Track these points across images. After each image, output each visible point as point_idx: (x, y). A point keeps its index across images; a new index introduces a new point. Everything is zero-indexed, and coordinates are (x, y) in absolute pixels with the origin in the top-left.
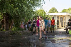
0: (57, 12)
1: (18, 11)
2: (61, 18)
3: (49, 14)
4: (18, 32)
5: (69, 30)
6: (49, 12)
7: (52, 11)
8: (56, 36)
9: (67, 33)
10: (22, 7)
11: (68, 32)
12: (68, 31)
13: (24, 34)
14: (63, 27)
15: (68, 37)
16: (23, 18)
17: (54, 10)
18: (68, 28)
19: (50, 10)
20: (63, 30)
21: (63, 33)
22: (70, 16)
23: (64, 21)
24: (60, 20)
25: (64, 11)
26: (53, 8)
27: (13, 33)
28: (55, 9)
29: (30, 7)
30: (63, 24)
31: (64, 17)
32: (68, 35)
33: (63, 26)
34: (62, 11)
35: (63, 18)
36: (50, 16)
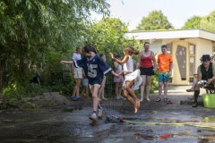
0: (169, 27)
2: (180, 48)
4: (25, 99)
6: (139, 29)
7: (149, 25)
8: (156, 112)
11: (199, 100)
12: (201, 94)
13: (44, 106)
17: (157, 21)
19: (145, 21)
21: (182, 103)
22: (213, 42)
23: (189, 61)
24: (178, 57)
25: (193, 23)
26: (155, 13)
27: (8, 104)
28: (161, 17)
30: (185, 69)
31: (192, 47)
34: (186, 24)
35: (185, 49)
36: (141, 41)
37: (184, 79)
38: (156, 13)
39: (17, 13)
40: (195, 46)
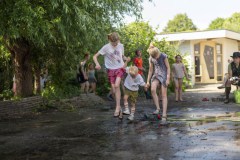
0: (195, 29)
1: (61, 28)
2: (207, 48)
3: (165, 36)
4: (64, 100)
5: (234, 88)
6: (165, 31)
7: (175, 27)
9: (227, 99)
10: (73, 16)
11: (230, 96)
12: (232, 91)
13: (83, 107)
14: (215, 80)
15: (231, 114)
16: (77, 53)
17: (182, 23)
18: (232, 83)
19: (171, 24)
20: (214, 89)
21: (213, 100)
22: (238, 41)
23: (216, 60)
24: (205, 57)
25: (217, 24)
27: (47, 106)
28: (186, 19)
29: (100, 15)
31: (218, 47)
32: (231, 105)
33: (216, 76)
34: (210, 26)
35: (212, 49)
36: (171, 43)
37: (212, 78)
38: (181, 16)
39: (55, 17)
40: (221, 46)
